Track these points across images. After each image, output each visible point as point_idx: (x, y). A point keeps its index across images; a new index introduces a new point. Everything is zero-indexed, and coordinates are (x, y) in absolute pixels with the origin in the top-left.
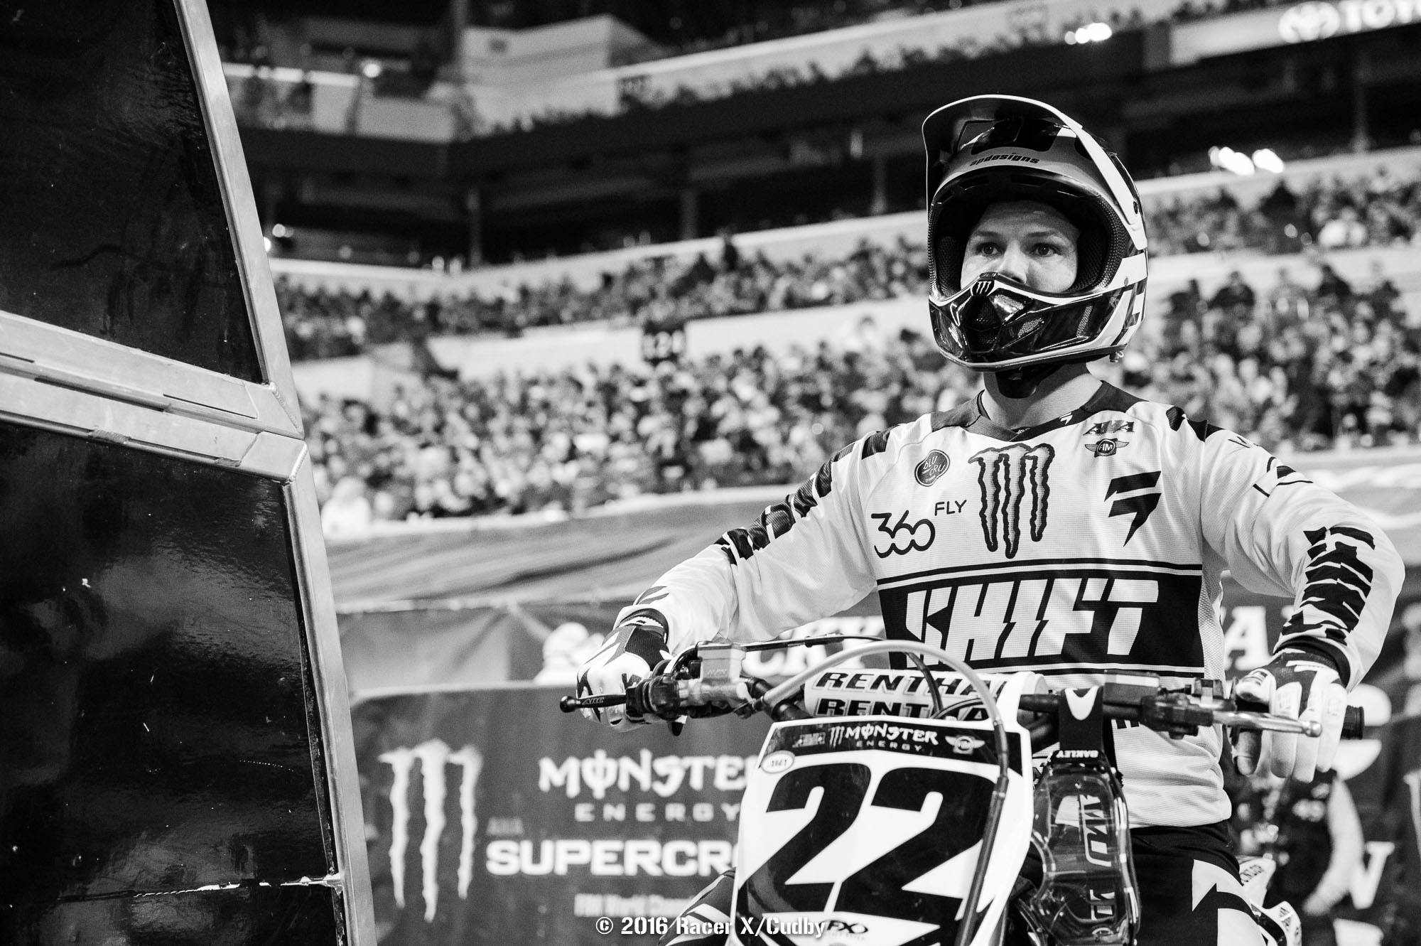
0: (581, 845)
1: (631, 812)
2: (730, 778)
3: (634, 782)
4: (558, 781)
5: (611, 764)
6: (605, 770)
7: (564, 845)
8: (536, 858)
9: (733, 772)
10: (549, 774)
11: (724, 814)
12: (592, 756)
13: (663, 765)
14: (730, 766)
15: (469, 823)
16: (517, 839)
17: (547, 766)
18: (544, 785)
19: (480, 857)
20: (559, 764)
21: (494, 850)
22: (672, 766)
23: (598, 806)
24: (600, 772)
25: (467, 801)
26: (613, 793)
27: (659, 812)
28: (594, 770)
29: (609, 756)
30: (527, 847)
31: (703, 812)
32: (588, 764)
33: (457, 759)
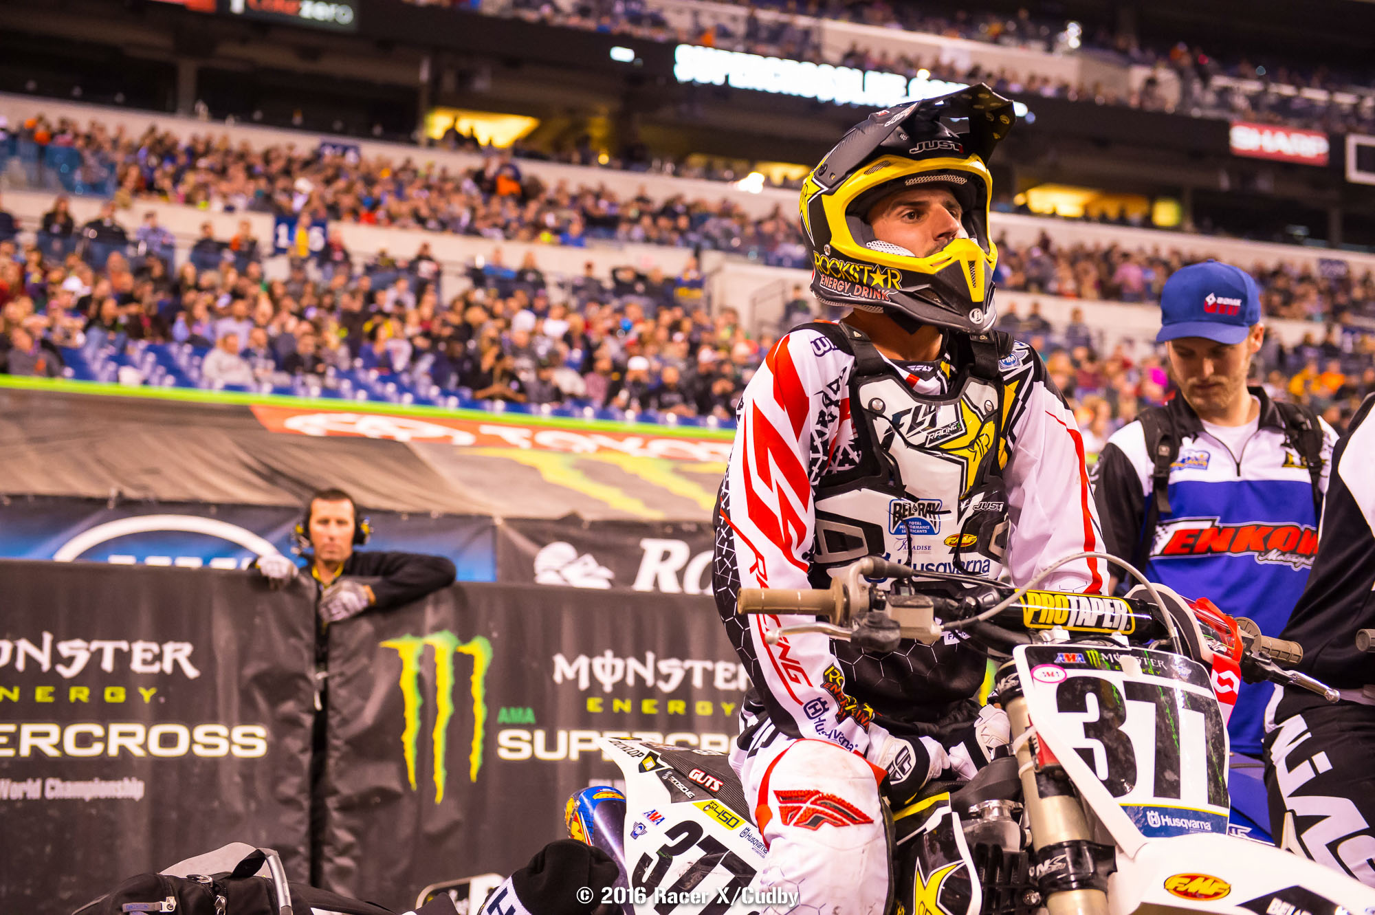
0: (592, 734)
1: (637, 706)
2: (727, 681)
3: (639, 679)
4: (570, 675)
5: (619, 663)
6: (613, 667)
7: (576, 735)
8: (551, 745)
9: (729, 675)
10: (562, 668)
11: (723, 711)
12: (603, 655)
13: (665, 666)
14: (726, 670)
15: (480, 711)
16: (530, 728)
17: (560, 661)
18: (558, 678)
19: (490, 744)
20: (571, 661)
21: (504, 737)
22: (674, 668)
23: (607, 700)
24: (608, 669)
25: (478, 691)
26: (620, 689)
27: (663, 706)
28: (603, 666)
29: (616, 655)
30: (540, 736)
31: (703, 708)
32: (597, 662)
33: (466, 649)
